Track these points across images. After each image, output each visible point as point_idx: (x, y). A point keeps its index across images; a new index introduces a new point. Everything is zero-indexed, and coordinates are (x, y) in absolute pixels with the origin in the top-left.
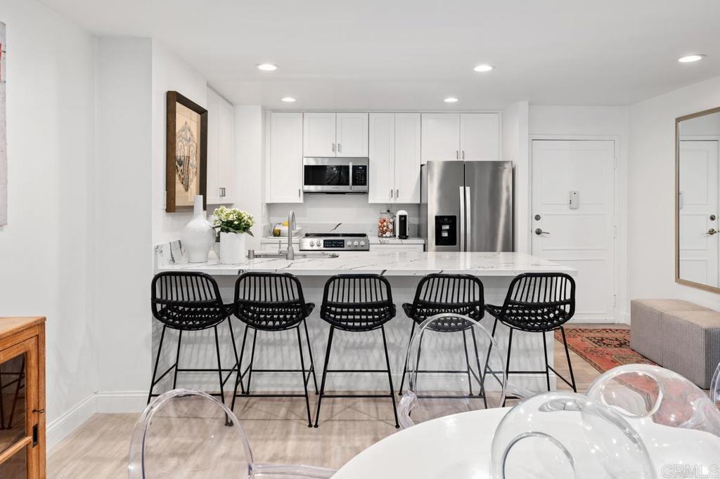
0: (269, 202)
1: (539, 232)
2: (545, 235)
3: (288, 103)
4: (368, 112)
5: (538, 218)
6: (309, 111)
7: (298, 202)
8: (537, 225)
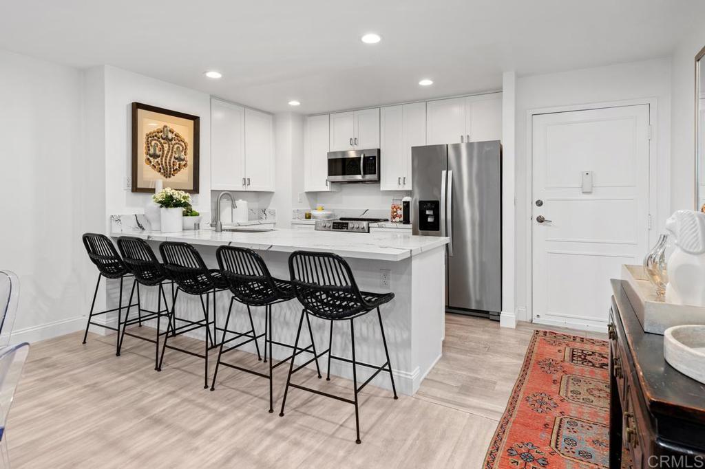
0: (307, 191)
1: (541, 220)
2: (548, 223)
3: (293, 106)
4: (379, 106)
5: (539, 204)
6: (334, 112)
7: (327, 190)
8: (539, 212)
